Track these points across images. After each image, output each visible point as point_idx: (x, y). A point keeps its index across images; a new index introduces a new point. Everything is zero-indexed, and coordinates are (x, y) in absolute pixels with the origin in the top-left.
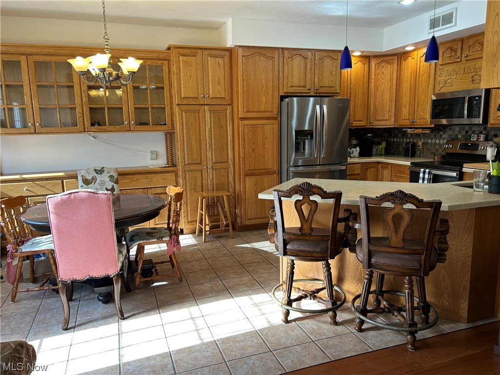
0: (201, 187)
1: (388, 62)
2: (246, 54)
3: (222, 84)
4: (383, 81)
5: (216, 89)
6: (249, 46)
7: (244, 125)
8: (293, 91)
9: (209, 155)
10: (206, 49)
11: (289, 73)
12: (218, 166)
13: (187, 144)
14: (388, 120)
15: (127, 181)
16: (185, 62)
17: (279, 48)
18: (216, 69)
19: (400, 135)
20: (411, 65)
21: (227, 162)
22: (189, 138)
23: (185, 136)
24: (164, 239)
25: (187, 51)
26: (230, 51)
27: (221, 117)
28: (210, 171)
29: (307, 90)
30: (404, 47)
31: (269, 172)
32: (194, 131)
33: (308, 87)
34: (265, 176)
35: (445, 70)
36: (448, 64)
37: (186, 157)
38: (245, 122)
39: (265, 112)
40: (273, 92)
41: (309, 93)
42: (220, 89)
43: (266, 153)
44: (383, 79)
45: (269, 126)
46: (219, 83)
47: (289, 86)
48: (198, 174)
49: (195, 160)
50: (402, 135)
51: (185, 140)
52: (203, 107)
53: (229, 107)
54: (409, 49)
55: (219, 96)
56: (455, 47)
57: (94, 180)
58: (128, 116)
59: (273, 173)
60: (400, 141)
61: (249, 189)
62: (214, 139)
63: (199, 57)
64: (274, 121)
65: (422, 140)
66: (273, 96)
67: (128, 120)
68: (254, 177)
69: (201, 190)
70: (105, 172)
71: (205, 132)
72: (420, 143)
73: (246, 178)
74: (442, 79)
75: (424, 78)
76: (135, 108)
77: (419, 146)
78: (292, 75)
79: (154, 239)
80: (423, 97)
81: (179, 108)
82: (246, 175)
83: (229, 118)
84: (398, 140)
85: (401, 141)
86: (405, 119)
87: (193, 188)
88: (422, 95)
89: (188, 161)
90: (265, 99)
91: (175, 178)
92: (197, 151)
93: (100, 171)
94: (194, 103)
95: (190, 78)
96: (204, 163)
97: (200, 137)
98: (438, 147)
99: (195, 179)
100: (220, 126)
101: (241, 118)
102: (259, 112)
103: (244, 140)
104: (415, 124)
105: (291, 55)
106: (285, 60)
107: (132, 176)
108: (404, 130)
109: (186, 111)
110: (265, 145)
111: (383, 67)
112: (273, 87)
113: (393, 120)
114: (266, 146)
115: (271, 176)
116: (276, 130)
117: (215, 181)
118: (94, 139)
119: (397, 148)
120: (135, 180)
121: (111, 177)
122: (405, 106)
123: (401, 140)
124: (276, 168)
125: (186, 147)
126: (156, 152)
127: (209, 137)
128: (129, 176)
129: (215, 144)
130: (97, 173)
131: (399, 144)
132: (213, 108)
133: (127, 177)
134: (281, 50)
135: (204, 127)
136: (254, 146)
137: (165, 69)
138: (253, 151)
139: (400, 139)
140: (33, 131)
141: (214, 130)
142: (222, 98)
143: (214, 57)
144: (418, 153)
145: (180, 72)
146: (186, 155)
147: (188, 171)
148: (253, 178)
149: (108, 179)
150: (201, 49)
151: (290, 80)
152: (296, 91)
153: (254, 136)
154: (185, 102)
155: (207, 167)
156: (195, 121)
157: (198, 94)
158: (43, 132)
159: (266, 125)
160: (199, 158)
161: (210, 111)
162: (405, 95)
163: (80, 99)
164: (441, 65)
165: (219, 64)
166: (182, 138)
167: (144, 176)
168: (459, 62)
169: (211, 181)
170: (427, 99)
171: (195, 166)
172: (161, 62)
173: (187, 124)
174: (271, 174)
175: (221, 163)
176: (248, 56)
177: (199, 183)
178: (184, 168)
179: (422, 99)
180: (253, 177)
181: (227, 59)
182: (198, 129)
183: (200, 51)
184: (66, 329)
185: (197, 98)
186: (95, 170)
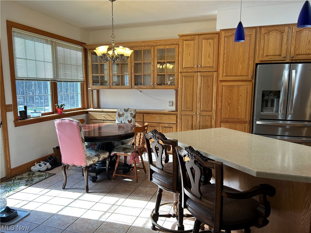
0: (191, 126)
2: (228, 35)
3: (211, 57)
5: (207, 61)
6: (231, 29)
7: (222, 86)
8: (268, 59)
9: (198, 105)
10: (201, 34)
11: (265, 45)
12: (204, 113)
13: (184, 98)
15: (149, 117)
16: (187, 45)
17: (257, 27)
18: (207, 47)
21: (211, 111)
22: (186, 94)
23: (183, 92)
24: (128, 153)
25: (188, 38)
26: (218, 34)
27: (209, 80)
28: (198, 117)
29: (283, 58)
31: (242, 121)
32: (189, 89)
33: (283, 55)
34: (238, 124)
37: (183, 106)
38: (224, 84)
39: (241, 76)
40: (249, 61)
41: (285, 60)
42: (209, 61)
43: (239, 107)
45: (244, 86)
46: (209, 56)
47: (264, 55)
48: (190, 118)
49: (189, 108)
51: (183, 95)
52: (196, 73)
53: (215, 73)
55: (208, 66)
57: (123, 114)
58: (153, 80)
59: (245, 122)
62: (203, 94)
63: (196, 41)
64: (248, 83)
66: (248, 64)
67: (153, 82)
69: (191, 128)
70: (129, 111)
71: (196, 90)
73: (222, 124)
76: (158, 75)
78: (268, 46)
79: (123, 152)
81: (181, 74)
82: (221, 122)
83: (215, 81)
87: (186, 126)
89: (184, 108)
90: (242, 67)
91: (176, 119)
92: (190, 103)
93: (126, 110)
94: (191, 71)
95: (189, 55)
96: (195, 110)
97: (193, 93)
99: (188, 121)
100: (208, 86)
101: (220, 81)
102: (236, 76)
103: (222, 97)
105: (268, 31)
106: (262, 35)
107: (152, 115)
109: (185, 77)
110: (239, 101)
112: (249, 58)
115: (243, 124)
116: (250, 90)
117: (201, 124)
118: (140, 93)
120: (153, 117)
121: (131, 114)
124: (248, 119)
125: (183, 100)
126: (173, 101)
127: (199, 93)
128: (150, 115)
129: (203, 98)
130: (125, 111)
132: (203, 74)
133: (149, 115)
134: (259, 28)
135: (196, 87)
136: (229, 101)
137: (177, 50)
138: (229, 104)
140: (109, 87)
141: (203, 89)
142: (211, 67)
143: (207, 39)
145: (183, 51)
146: (183, 105)
147: (183, 115)
148: (228, 125)
149: (130, 115)
150: (199, 35)
151: (265, 51)
152: (271, 60)
153: (230, 94)
154: (185, 71)
155: (196, 114)
156: (191, 83)
157: (194, 65)
158: (113, 88)
159: (241, 86)
160: (191, 107)
161: (201, 76)
163: (130, 70)
165: (210, 44)
166: (181, 93)
167: (158, 116)
169: (198, 123)
171: (188, 112)
172: (174, 46)
173: (185, 85)
174: (243, 123)
175: (206, 111)
176: (229, 36)
177: (190, 123)
178: (181, 113)
181: (216, 40)
182: (192, 88)
183: (197, 37)
184: (64, 188)
185: (193, 67)
186: (124, 110)
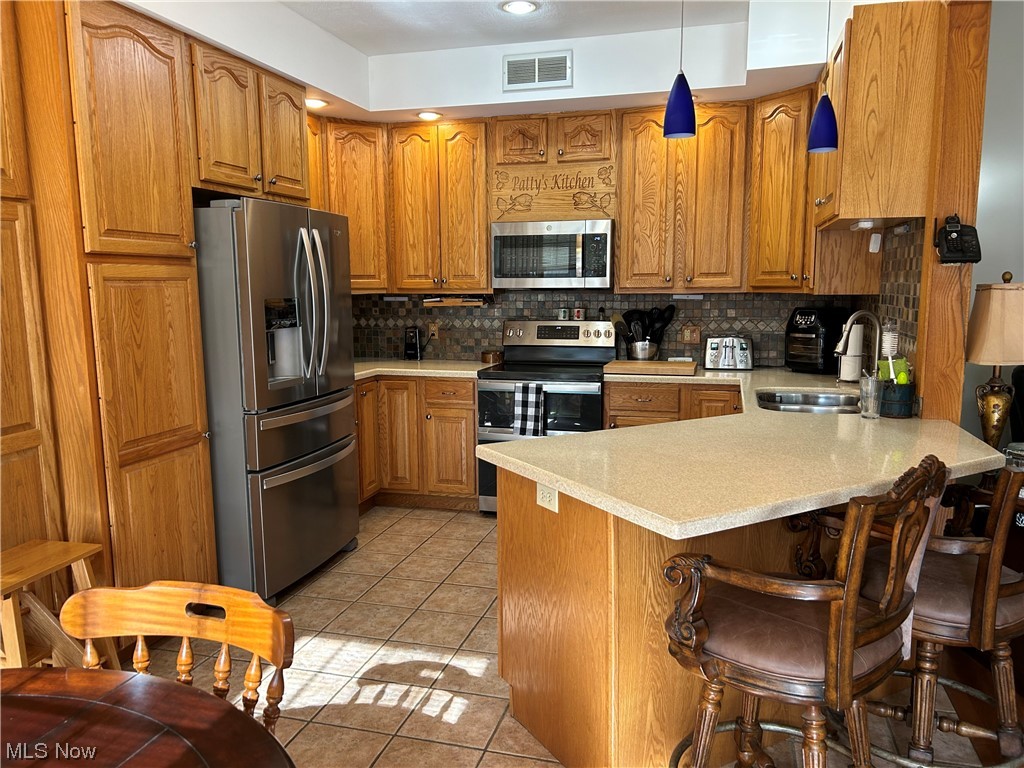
1: (364, 138)
2: (93, 19)
4: (356, 182)
7: (104, 280)
8: (223, 179)
11: (210, 121)
14: (373, 277)
19: (375, 311)
20: (423, 155)
21: (30, 425)
29: (253, 181)
30: (418, 112)
31: (185, 439)
33: (252, 172)
34: (175, 454)
35: (511, 176)
36: (519, 163)
38: (109, 269)
39: (161, 235)
43: (172, 377)
44: (355, 178)
45: (174, 284)
47: (212, 161)
50: (382, 311)
53: (20, 206)
54: (425, 117)
56: (533, 131)
59: (195, 440)
60: (376, 325)
61: (135, 510)
64: (185, 269)
65: (439, 322)
66: (177, 189)
68: (146, 463)
72: (433, 328)
73: (125, 474)
74: (507, 192)
75: (459, 187)
77: (433, 335)
78: (218, 128)
80: (461, 228)
82: (123, 464)
84: (372, 323)
85: (382, 325)
86: (416, 274)
88: (460, 223)
90: (159, 193)
98: (478, 335)
101: (92, 254)
102: (144, 235)
103: (110, 336)
104: (444, 286)
105: (212, 64)
106: (199, 74)
108: (386, 299)
110: (168, 348)
111: (354, 149)
113: (384, 276)
114: (172, 352)
115: (190, 450)
116: (193, 299)
119: (369, 340)
122: (414, 246)
123: (381, 323)
124: (200, 422)
131: (376, 331)
136: (139, 355)
138: (139, 372)
139: (376, 319)
144: (429, 349)
148: (145, 470)
151: (213, 143)
152: (230, 181)
153: (138, 321)
159: (165, 280)
162: (411, 221)
164: (499, 164)
168: (542, 162)
170: (471, 232)
174: (189, 446)
176: (99, 28)
179: (460, 232)
180: (142, 464)
